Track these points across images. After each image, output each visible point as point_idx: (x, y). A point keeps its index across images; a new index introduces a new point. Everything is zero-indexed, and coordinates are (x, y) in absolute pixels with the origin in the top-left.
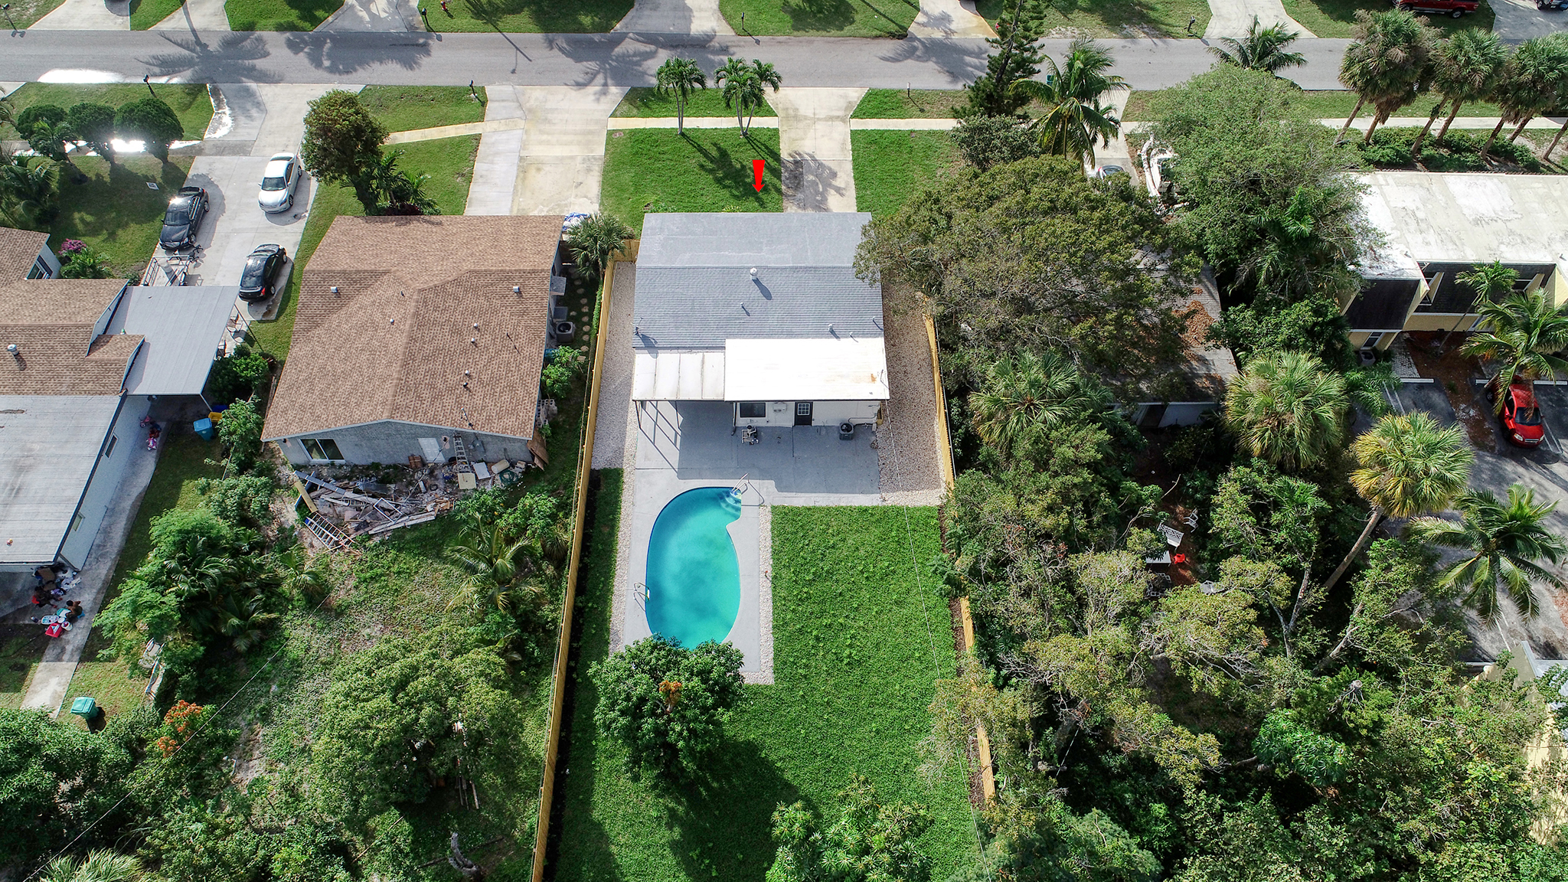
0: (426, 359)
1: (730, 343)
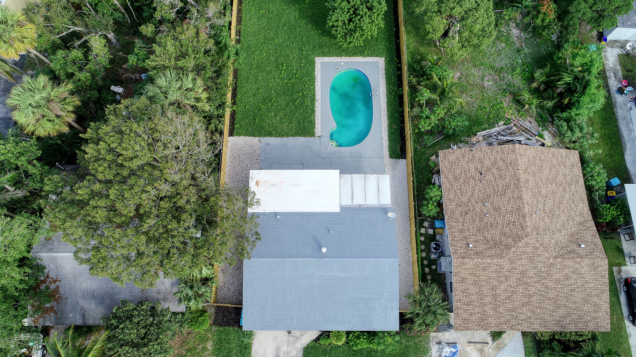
1: (338, 210)
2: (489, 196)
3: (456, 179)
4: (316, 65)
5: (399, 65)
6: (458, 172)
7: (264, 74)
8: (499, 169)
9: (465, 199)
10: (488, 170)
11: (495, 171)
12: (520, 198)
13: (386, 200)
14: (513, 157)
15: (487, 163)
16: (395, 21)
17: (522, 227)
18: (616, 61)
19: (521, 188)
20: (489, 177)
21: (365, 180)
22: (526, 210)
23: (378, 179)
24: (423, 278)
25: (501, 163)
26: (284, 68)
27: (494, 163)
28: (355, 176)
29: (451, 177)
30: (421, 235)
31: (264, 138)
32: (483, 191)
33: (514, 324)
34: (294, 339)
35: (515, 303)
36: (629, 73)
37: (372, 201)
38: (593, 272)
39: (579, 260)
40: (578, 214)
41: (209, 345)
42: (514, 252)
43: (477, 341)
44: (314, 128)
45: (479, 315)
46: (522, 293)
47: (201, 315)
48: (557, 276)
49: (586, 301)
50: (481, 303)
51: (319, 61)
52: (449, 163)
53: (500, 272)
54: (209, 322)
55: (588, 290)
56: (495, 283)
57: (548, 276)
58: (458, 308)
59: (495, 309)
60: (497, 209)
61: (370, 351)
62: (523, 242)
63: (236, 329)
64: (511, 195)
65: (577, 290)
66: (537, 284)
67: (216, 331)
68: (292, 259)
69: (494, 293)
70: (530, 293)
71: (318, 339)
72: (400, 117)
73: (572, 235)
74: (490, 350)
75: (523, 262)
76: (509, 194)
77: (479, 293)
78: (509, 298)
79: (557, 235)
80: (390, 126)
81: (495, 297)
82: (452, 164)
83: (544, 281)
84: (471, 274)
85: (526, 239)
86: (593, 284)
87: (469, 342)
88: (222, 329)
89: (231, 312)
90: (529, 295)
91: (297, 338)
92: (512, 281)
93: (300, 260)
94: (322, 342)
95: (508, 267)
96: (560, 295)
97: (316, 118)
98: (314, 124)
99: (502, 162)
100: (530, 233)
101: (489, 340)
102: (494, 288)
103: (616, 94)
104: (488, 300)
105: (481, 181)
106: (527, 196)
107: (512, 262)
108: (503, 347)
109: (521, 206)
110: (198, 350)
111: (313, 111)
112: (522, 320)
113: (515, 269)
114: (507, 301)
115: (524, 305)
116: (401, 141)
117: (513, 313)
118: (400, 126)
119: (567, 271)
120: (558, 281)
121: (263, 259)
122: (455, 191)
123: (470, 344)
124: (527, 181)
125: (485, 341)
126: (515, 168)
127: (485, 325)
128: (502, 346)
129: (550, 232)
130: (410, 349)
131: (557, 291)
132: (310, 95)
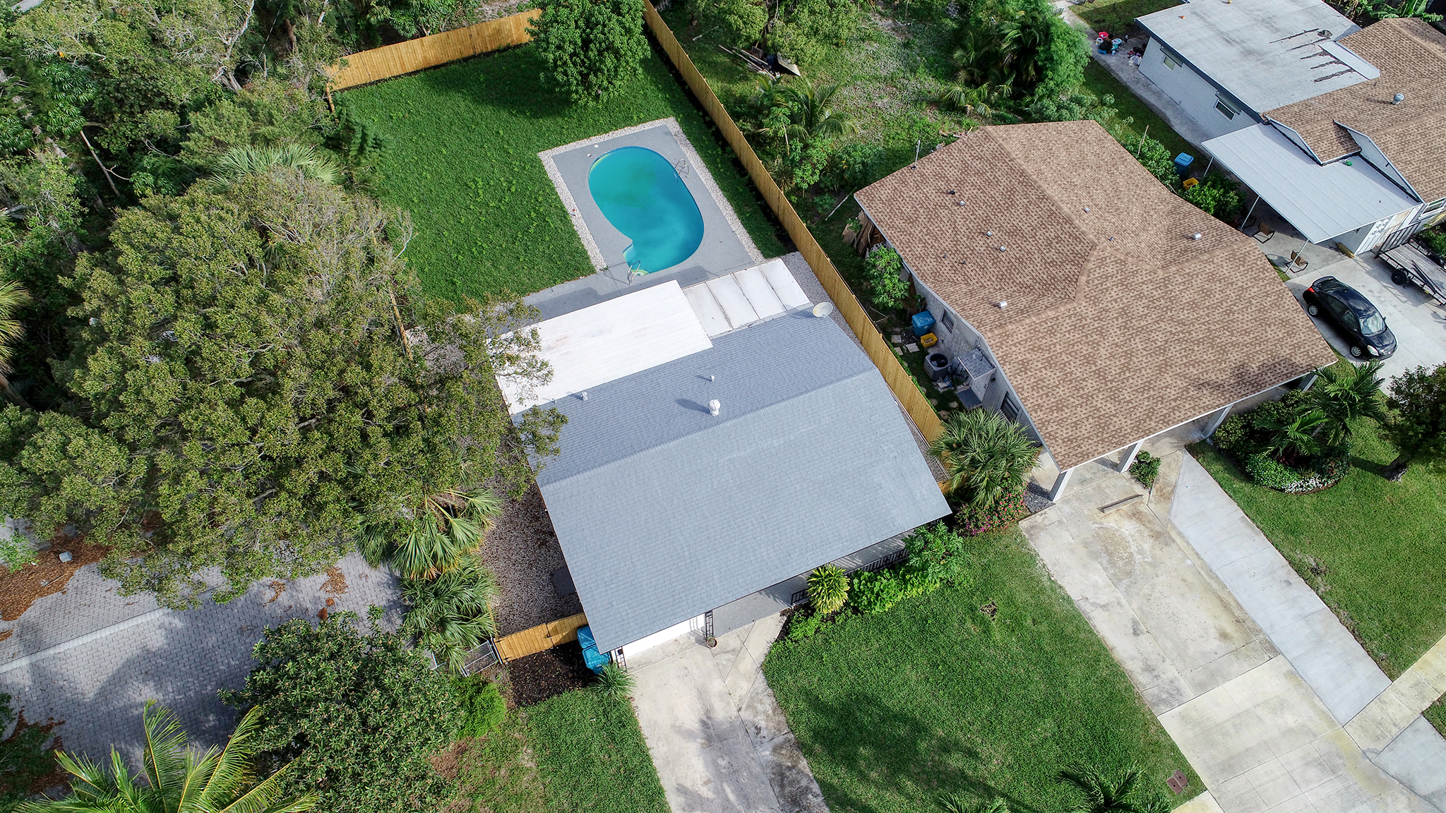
0: (1012, 191)
1: (710, 345)
2: (987, 220)
4: (544, 164)
5: (707, 119)
6: (908, 210)
8: (979, 173)
9: (947, 244)
10: (961, 183)
11: (974, 179)
12: (1044, 197)
13: (797, 299)
17: (1076, 238)
19: (1036, 183)
20: (968, 191)
23: (762, 272)
25: (977, 164)
27: (966, 168)
28: (712, 282)
32: (972, 217)
33: (1165, 412)
34: (730, 656)
35: (1143, 372)
37: (769, 309)
38: (1242, 269)
39: (1206, 257)
42: (1087, 282)
43: (1116, 500)
44: (588, 258)
45: (1091, 420)
46: (1144, 349)
48: (1187, 297)
49: (1263, 322)
50: (1081, 396)
51: (548, 158)
52: (883, 203)
53: (1083, 327)
54: (503, 705)
55: (1254, 301)
56: (1085, 349)
57: (1171, 301)
58: (1043, 423)
59: (1113, 398)
60: (1015, 232)
62: (1092, 259)
64: (1026, 201)
65: (1235, 308)
66: (1162, 324)
67: (531, 718)
68: (653, 451)
69: (1094, 368)
70: (1159, 344)
71: (786, 631)
73: (1169, 231)
74: (1152, 506)
75: (1113, 294)
76: (1021, 201)
77: (1067, 378)
78: (1125, 368)
79: (1144, 236)
80: (739, 211)
81: (1100, 374)
82: (890, 202)
83: (1169, 314)
84: (1032, 350)
85: (1095, 253)
86: (1256, 289)
87: (1102, 510)
88: (542, 707)
90: (1159, 347)
92: (1115, 335)
93: (671, 444)
94: (797, 633)
95: (1091, 312)
96: (1213, 328)
97: (584, 242)
98: (585, 252)
99: (978, 162)
100: (1096, 241)
102: (1089, 360)
104: (1091, 385)
105: (958, 204)
106: (1053, 191)
107: (1095, 301)
108: (1173, 491)
109: (1053, 208)
111: (573, 234)
112: (1175, 400)
113: (1106, 311)
114: (1127, 375)
115: (1161, 369)
116: (774, 225)
117: (1152, 393)
118: (759, 205)
119: (1198, 282)
120: (1193, 306)
121: (587, 474)
122: (920, 240)
124: (1040, 172)
125: (1133, 494)
126: (1007, 160)
127: (1113, 436)
129: (1129, 234)
131: (1203, 324)
132: (553, 210)
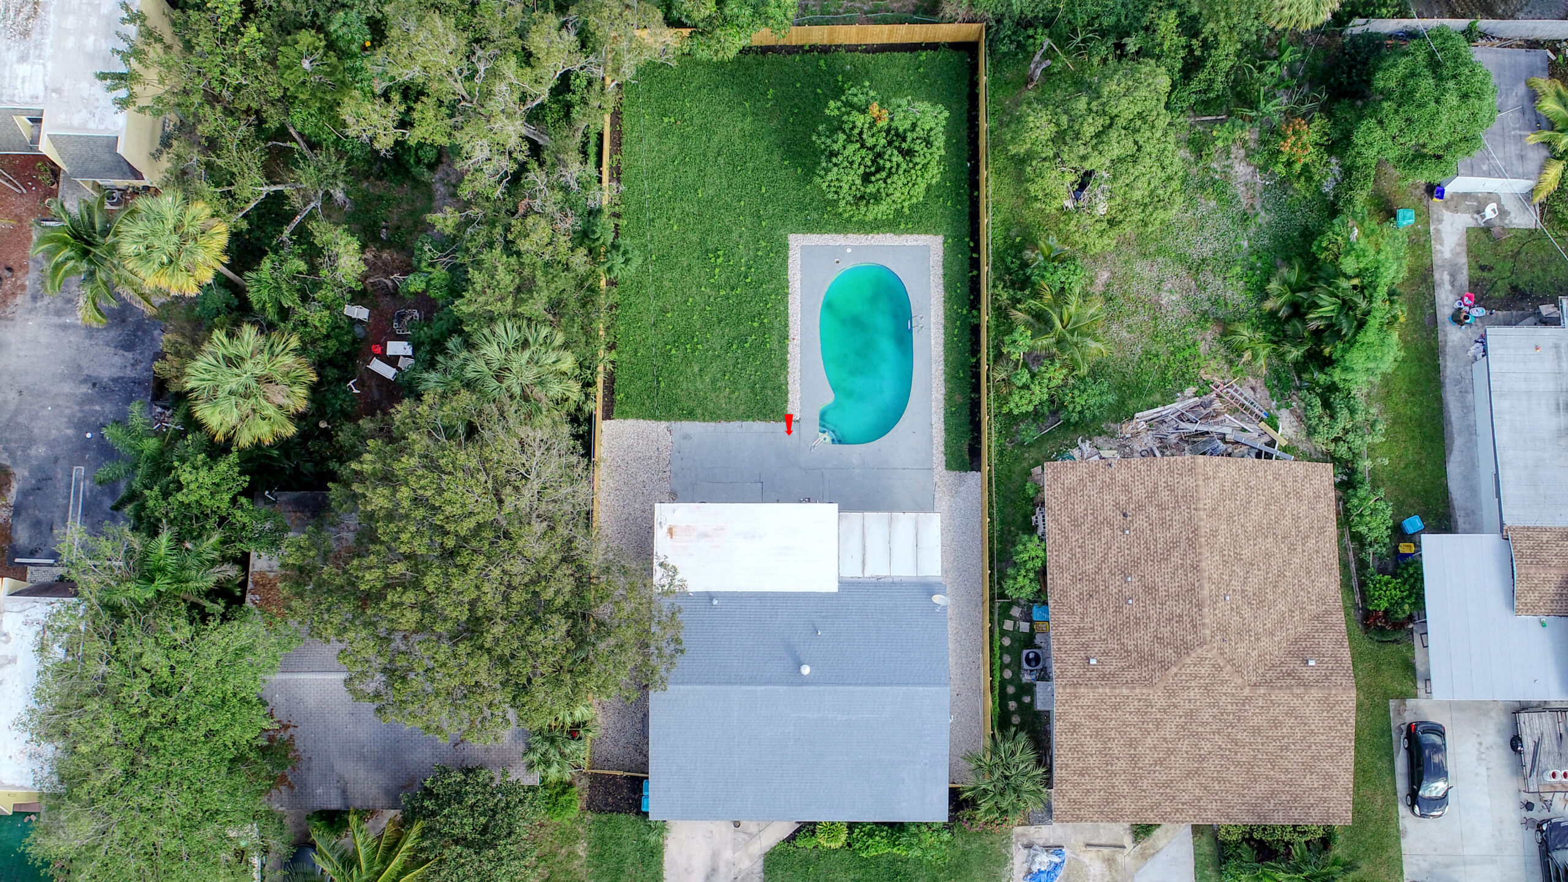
0: (1176, 544)
1: (833, 587)
2: (1136, 563)
3: (1076, 524)
4: (790, 253)
5: (975, 255)
6: (1079, 509)
7: (676, 274)
8: (1161, 507)
9: (1090, 567)
10: (1140, 507)
11: (1153, 511)
12: (1195, 568)
13: (933, 567)
14: (1191, 483)
15: (1139, 492)
16: (969, 144)
17: (1194, 626)
18: (1459, 245)
19: (1200, 547)
20: (1140, 522)
21: (890, 526)
22: (1206, 592)
23: (917, 522)
24: (1002, 722)
25: (1165, 495)
26: (720, 261)
27: (1153, 493)
28: (869, 515)
29: (1065, 520)
30: (1004, 633)
31: (678, 423)
32: (1127, 552)
33: (1168, 810)
34: (745, 836)
35: (1173, 771)
36: (1485, 274)
37: (903, 569)
38: (1325, 714)
39: (1302, 690)
40: (1314, 598)
41: (581, 849)
42: (1176, 675)
43: (1103, 842)
44: (786, 401)
45: (1102, 793)
46: (1187, 752)
47: (564, 792)
48: (1257, 721)
49: (1308, 768)
50: (1107, 771)
51: (798, 243)
52: (1063, 489)
53: (1146, 713)
54: (579, 804)
55: (1314, 747)
56: (1135, 733)
57: (1239, 720)
58: (1061, 781)
59: (1132, 783)
60: (1150, 589)
61: (894, 861)
62: (1193, 655)
63: (633, 818)
64: (1180, 562)
65: (1293, 747)
66: (1217, 736)
67: (593, 822)
68: (744, 688)
69: (1132, 752)
70: (1202, 752)
71: (793, 837)
72: (972, 377)
73: (1296, 642)
74: (1128, 859)
75: (1192, 694)
76: (1176, 559)
77: (1104, 752)
78: (1160, 762)
79: (1265, 642)
80: (949, 398)
81: (1134, 759)
82: (1070, 491)
83: (1230, 730)
84: (1090, 717)
85: (1199, 651)
86: (1324, 737)
87: (1088, 845)
88: (604, 818)
89: (621, 786)
90: (1200, 756)
91: (752, 836)
92: (1169, 730)
93: (759, 688)
94: (800, 843)
95: (1161, 703)
96: (1260, 756)
97: (790, 380)
98: (787, 394)
99: (1167, 493)
100: (1208, 639)
101: (1128, 840)
102: (1132, 743)
103: (1448, 324)
104: (1120, 765)
105: (1123, 531)
106: (1210, 564)
107: (1170, 693)
108: (1153, 855)
109: (1197, 584)
110: (559, 858)
111: (784, 363)
112: (1183, 804)
113: (1176, 707)
114: (1158, 768)
115: (1188, 775)
116: (972, 431)
117: (1168, 790)
118: (972, 399)
119: (1276, 711)
120: (1257, 731)
121: (688, 687)
122: (1071, 549)
123: (1089, 849)
124: (1214, 533)
125: (1119, 843)
126: (1193, 506)
127: (1112, 813)
128: (1152, 851)
129: (1250, 636)
130: (972, 858)
131: (1253, 750)
132: (776, 324)
